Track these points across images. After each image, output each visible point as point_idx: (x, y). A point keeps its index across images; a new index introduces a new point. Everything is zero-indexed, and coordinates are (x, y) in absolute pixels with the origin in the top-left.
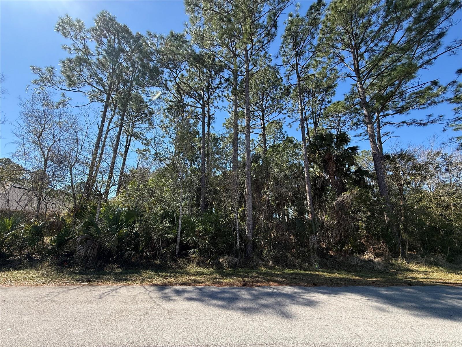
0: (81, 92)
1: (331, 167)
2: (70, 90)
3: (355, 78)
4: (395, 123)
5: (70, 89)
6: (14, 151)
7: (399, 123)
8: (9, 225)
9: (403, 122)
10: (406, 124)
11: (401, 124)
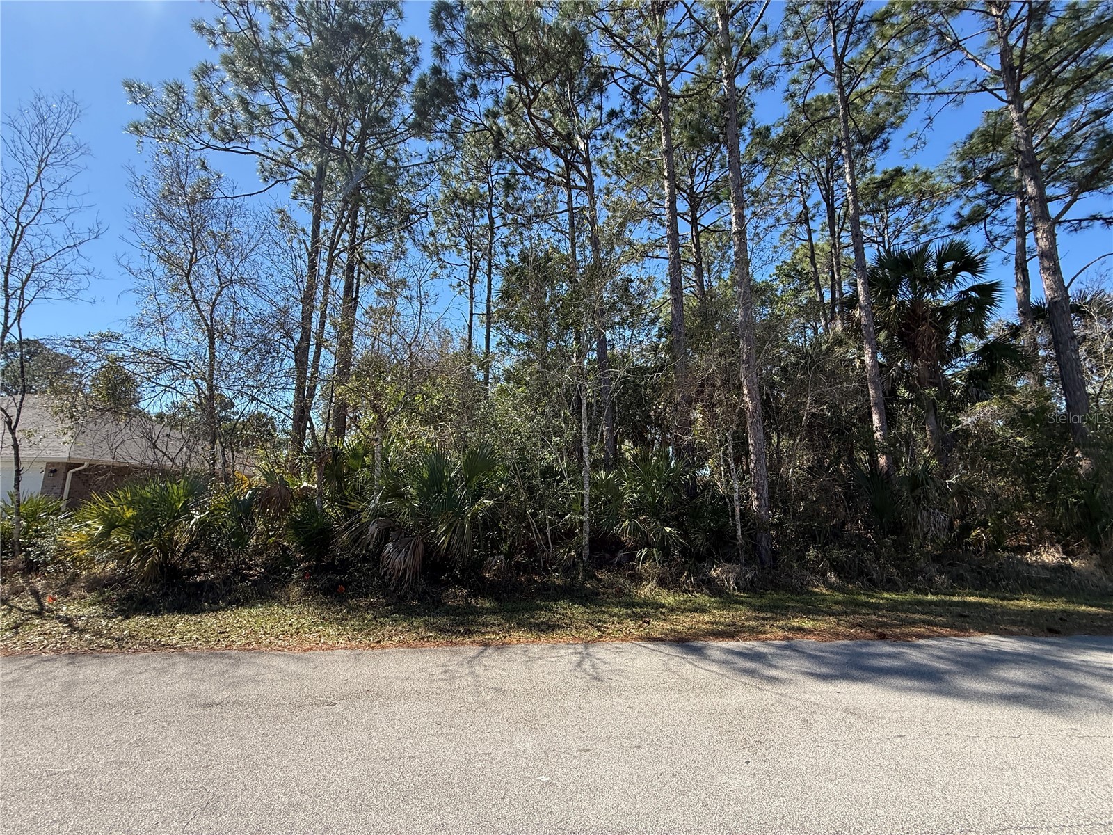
0: (254, 153)
1: (926, 339)
2: (227, 150)
3: (1003, 94)
4: (1069, 221)
5: (228, 146)
6: (135, 312)
7: (1081, 221)
8: (180, 500)
9: (1094, 218)
10: (1101, 222)
11: (1084, 224)
